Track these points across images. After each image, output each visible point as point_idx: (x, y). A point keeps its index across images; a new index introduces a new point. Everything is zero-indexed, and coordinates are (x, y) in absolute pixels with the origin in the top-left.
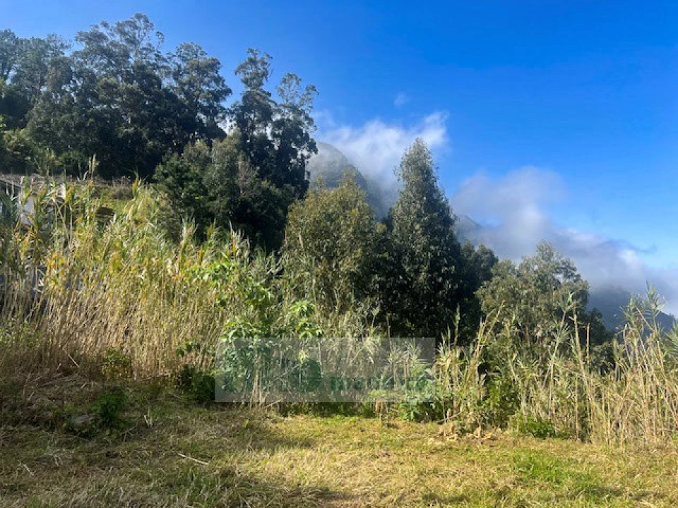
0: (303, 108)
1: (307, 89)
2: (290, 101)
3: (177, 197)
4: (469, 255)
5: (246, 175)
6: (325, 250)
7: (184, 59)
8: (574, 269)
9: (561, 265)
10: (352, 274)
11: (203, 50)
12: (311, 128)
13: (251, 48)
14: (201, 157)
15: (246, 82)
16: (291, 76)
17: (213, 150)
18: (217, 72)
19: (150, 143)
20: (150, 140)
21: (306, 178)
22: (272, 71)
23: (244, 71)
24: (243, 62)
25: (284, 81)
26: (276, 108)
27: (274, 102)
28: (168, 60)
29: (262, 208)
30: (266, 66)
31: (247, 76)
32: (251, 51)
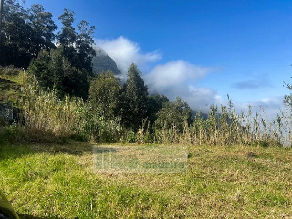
0: (89, 35)
1: (91, 27)
2: (84, 32)
3: (39, 76)
4: (158, 99)
5: (66, 65)
6: (104, 100)
7: (35, 12)
8: (188, 105)
9: (184, 104)
10: (113, 109)
11: (43, 8)
12: (93, 44)
13: (65, 8)
14: (46, 57)
15: (64, 23)
16: (83, 21)
17: (51, 53)
18: (51, 19)
19: (20, 49)
20: (20, 48)
21: (91, 66)
22: (75, 19)
23: (63, 18)
24: (62, 15)
25: (81, 23)
26: (78, 36)
27: (77, 33)
28: (28, 12)
29: (73, 79)
30: (72, 17)
31: (64, 20)
32: (66, 10)
